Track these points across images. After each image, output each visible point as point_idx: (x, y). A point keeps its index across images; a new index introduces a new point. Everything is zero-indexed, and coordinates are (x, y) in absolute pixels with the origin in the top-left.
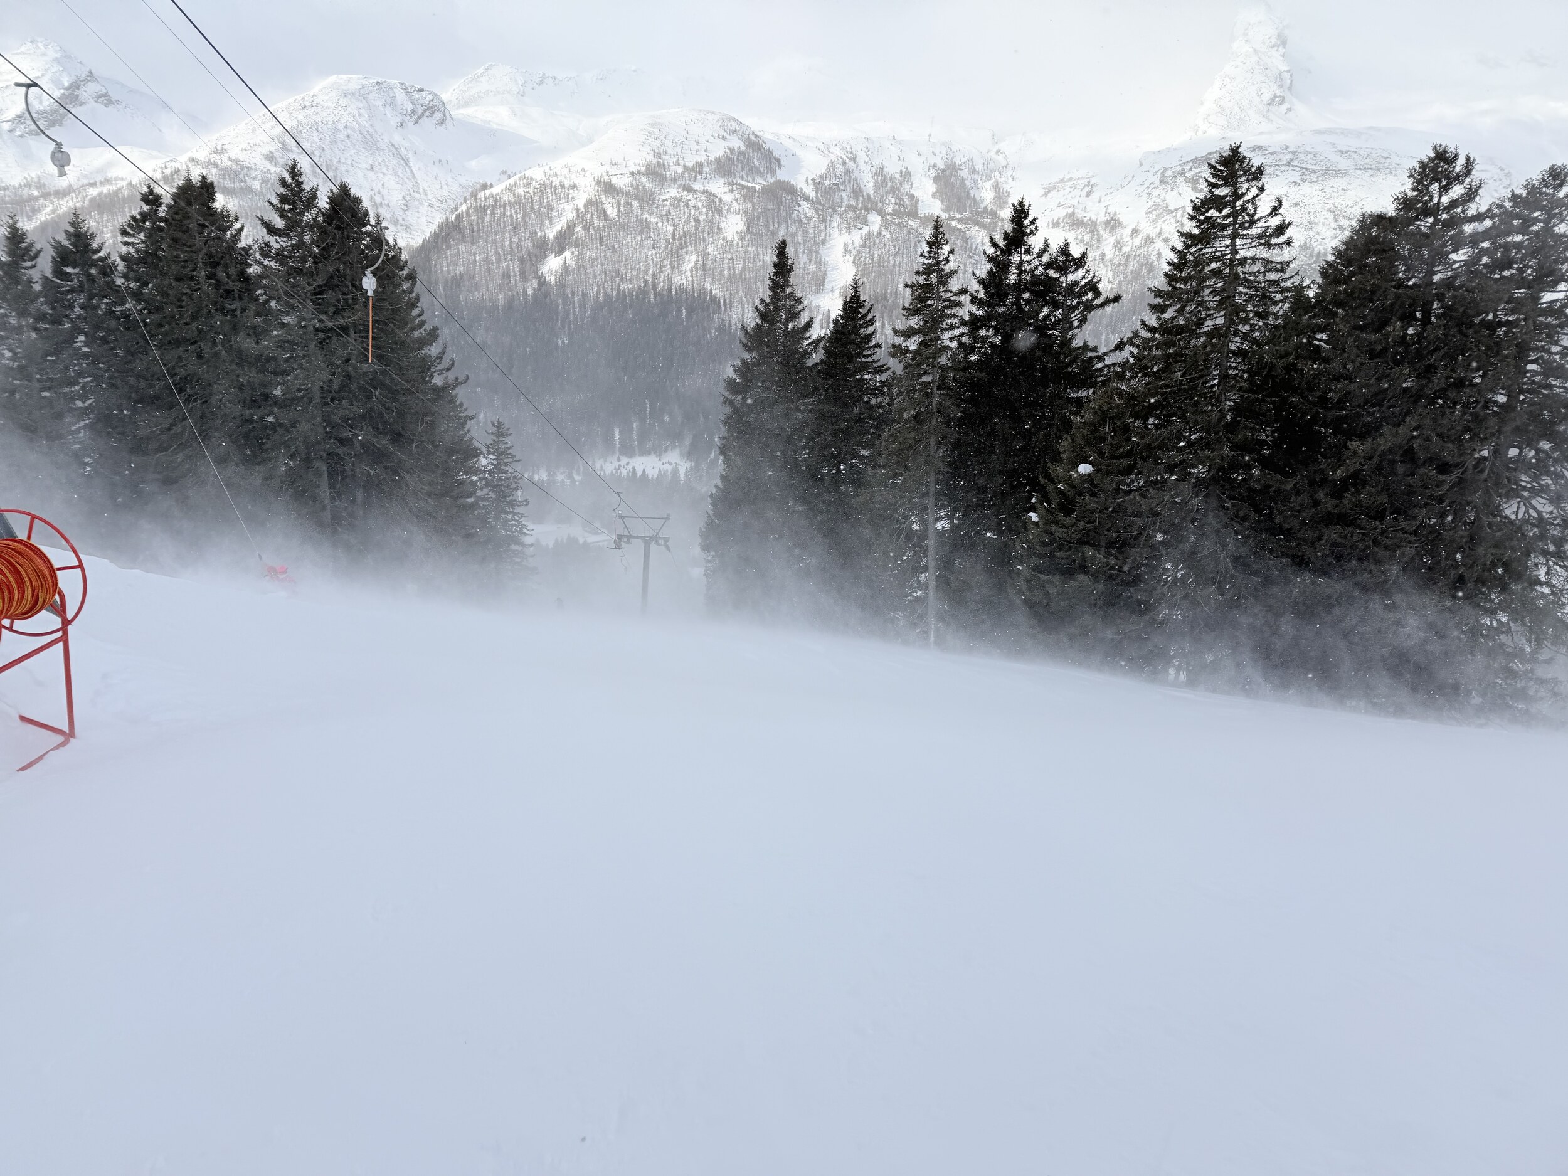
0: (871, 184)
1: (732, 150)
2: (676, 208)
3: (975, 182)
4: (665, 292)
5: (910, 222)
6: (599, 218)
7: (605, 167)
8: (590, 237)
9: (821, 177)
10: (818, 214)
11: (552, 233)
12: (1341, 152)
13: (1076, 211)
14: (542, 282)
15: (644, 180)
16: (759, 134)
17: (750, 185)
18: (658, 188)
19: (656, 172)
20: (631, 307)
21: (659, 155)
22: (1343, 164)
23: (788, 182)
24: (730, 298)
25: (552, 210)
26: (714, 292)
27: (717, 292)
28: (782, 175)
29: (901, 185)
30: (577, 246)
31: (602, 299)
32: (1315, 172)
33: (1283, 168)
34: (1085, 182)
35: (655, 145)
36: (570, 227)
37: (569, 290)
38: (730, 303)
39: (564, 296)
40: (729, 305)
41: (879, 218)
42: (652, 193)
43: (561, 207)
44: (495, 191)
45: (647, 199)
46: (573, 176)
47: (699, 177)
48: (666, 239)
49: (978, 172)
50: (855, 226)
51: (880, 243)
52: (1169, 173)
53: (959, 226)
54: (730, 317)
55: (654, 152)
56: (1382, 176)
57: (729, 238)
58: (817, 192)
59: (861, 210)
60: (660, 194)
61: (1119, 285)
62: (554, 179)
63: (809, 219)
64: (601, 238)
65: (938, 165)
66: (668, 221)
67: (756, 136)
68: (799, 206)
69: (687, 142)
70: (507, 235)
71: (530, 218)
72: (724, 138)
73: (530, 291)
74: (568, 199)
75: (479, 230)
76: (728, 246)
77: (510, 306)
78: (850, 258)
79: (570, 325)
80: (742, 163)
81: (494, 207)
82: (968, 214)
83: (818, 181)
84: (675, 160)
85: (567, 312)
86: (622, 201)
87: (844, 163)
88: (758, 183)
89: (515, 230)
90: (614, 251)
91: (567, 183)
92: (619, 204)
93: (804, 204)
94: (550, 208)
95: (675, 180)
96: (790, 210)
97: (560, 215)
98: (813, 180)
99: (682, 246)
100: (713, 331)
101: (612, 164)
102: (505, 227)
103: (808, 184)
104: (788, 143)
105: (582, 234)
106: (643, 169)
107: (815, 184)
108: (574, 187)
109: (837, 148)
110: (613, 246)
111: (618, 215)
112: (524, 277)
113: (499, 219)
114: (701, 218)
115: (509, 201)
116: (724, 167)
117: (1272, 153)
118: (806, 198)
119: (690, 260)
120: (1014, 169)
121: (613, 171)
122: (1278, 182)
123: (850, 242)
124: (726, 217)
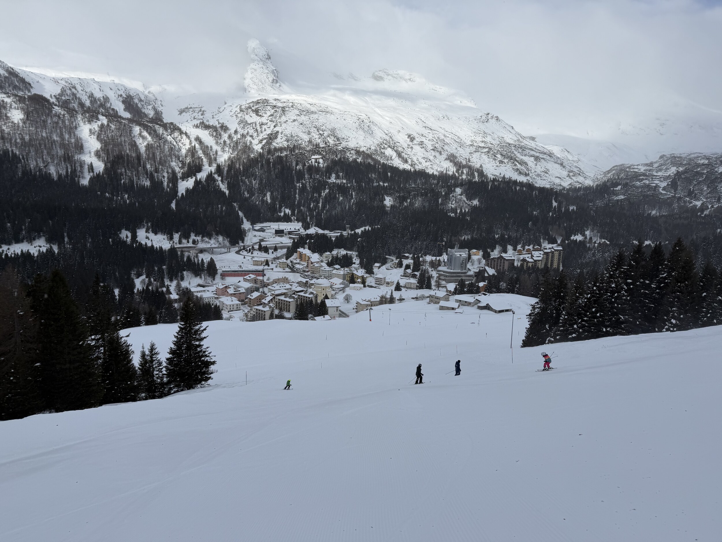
0: (88, 102)
3: (143, 105)
9: (59, 95)
10: (67, 113)
12: (310, 104)
13: (204, 121)
16: (14, 68)
17: (19, 95)
22: (313, 109)
23: (41, 95)
27: (16, 152)
28: (34, 91)
33: (292, 108)
41: (104, 117)
49: (143, 101)
50: (92, 121)
51: (110, 130)
56: (328, 115)
58: (60, 102)
63: (63, 115)
65: (123, 95)
68: (53, 108)
78: (94, 137)
83: (57, 97)
87: (70, 89)
96: (49, 110)
98: (55, 96)
103: (52, 97)
104: (33, 76)
109: (62, 81)
118: (56, 105)
120: (161, 101)
122: (292, 115)
123: (93, 128)
124: (9, 111)
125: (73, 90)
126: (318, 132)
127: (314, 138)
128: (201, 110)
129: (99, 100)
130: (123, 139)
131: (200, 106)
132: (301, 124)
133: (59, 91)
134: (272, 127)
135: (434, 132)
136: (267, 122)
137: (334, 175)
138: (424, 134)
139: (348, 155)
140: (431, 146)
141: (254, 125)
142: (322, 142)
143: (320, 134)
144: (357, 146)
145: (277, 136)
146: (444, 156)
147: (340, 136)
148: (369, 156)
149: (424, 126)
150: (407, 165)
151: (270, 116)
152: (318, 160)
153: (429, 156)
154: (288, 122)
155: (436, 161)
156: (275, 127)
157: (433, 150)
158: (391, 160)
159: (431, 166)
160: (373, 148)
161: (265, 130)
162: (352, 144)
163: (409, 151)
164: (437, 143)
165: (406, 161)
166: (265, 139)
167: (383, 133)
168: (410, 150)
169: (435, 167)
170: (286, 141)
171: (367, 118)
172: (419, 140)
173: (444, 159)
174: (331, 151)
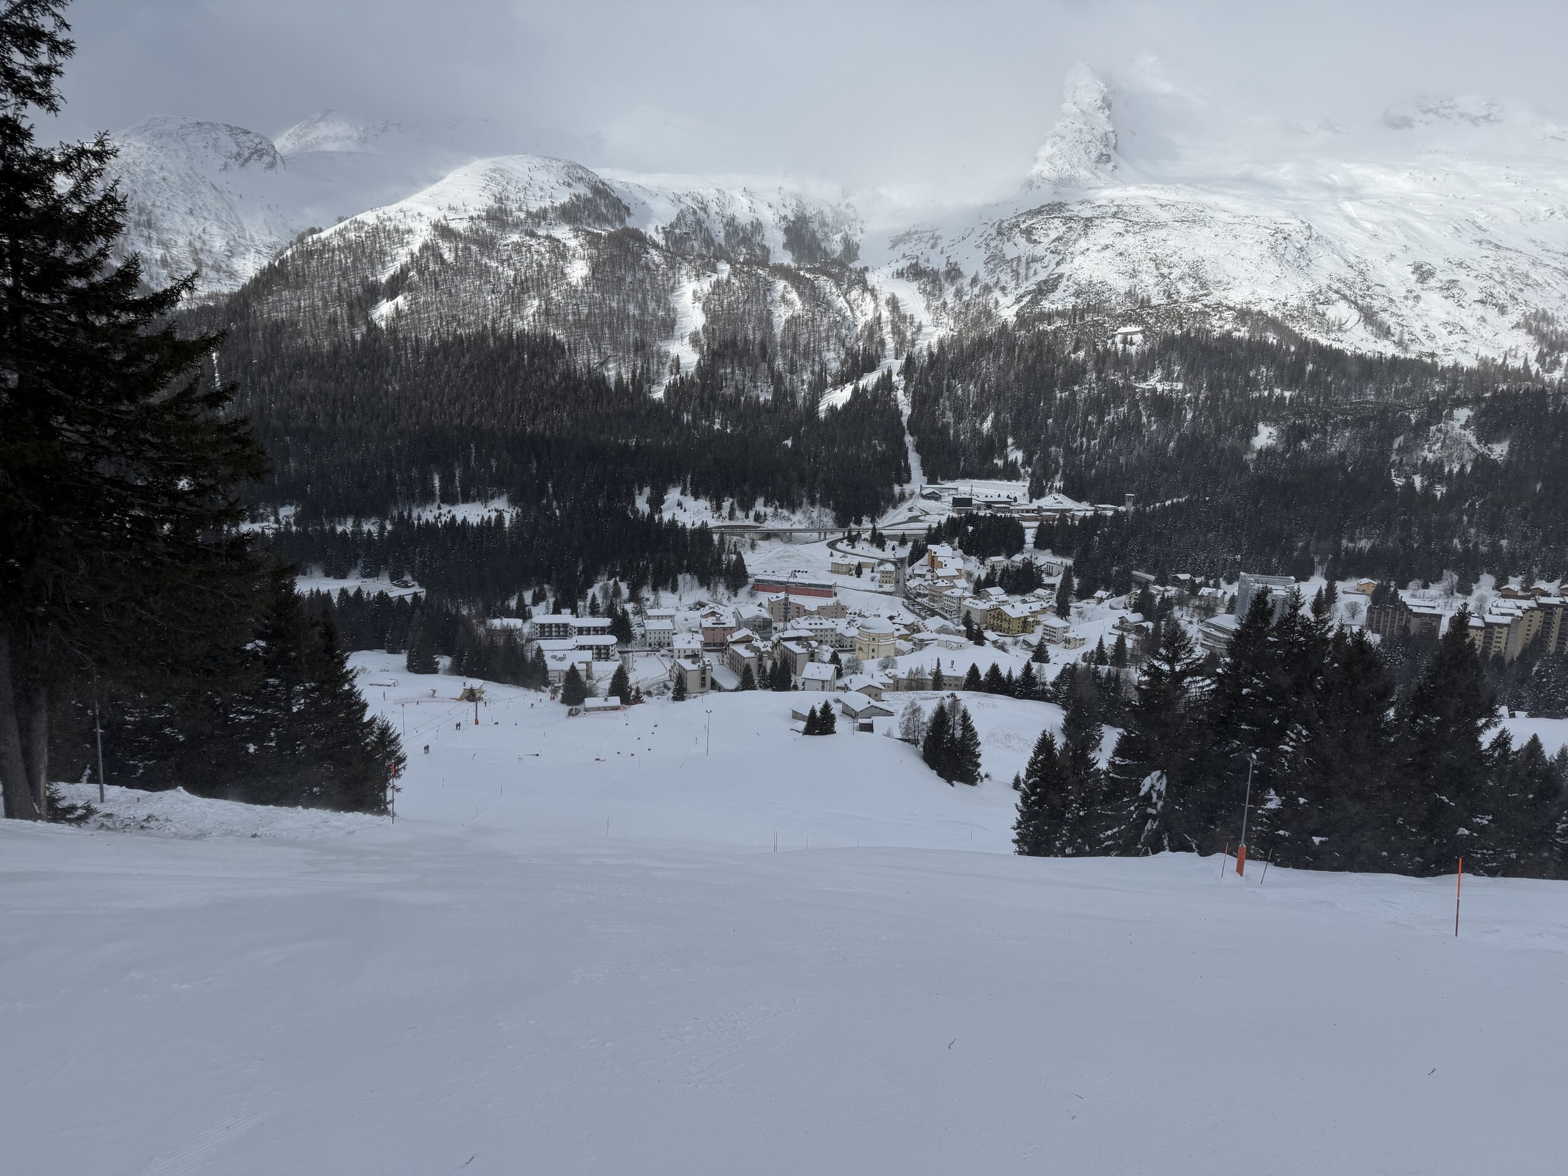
0: (722, 235)
1: (578, 197)
2: (518, 253)
3: (826, 234)
4: (505, 338)
5: (759, 271)
6: (436, 263)
7: (443, 211)
8: (425, 282)
9: (671, 225)
10: (667, 261)
11: (384, 278)
12: (1162, 206)
13: (920, 262)
14: (372, 327)
15: (484, 224)
16: (608, 183)
17: (596, 231)
18: (499, 234)
19: (498, 217)
20: (468, 351)
21: (500, 200)
22: (1164, 216)
23: (637, 230)
24: (575, 344)
25: (384, 254)
26: (558, 337)
27: (560, 335)
28: (631, 223)
29: (752, 235)
30: (410, 290)
31: (437, 344)
32: (1137, 224)
33: (1109, 220)
34: (929, 234)
35: (497, 190)
36: (405, 271)
37: (401, 336)
38: (576, 349)
39: (396, 341)
40: (574, 351)
41: (728, 266)
42: (492, 238)
43: (395, 251)
44: (324, 235)
45: (487, 244)
46: (409, 220)
47: (543, 223)
48: (507, 284)
49: (828, 225)
50: (704, 274)
51: (729, 292)
52: (1005, 225)
53: (808, 276)
54: (575, 362)
55: (496, 197)
56: (1197, 228)
57: (574, 283)
58: (667, 241)
59: (710, 258)
60: (501, 239)
61: (960, 332)
62: (388, 223)
63: (658, 266)
64: (436, 283)
65: (789, 217)
66: (509, 265)
67: (604, 184)
68: (648, 253)
69: (531, 189)
70: (336, 280)
71: (361, 264)
72: (569, 185)
73: (358, 337)
74: (402, 243)
75: (304, 275)
76: (572, 292)
77: (336, 351)
78: (699, 305)
79: (402, 372)
80: (588, 210)
81: (321, 253)
82: (817, 265)
83: (668, 230)
84: (517, 205)
85: (399, 358)
86: (461, 246)
87: (695, 212)
88: (604, 230)
89: (344, 274)
90: (450, 295)
91: (401, 227)
92: (457, 248)
93: (653, 251)
94: (383, 253)
95: (518, 225)
96: (638, 257)
97: (393, 260)
98: (663, 228)
99: (525, 290)
100: (557, 377)
101: (450, 208)
102: (333, 272)
103: (658, 233)
104: (638, 193)
105: (416, 278)
106: (484, 214)
107: (665, 232)
108: (410, 231)
109: (688, 198)
110: (450, 291)
111: (455, 259)
112: (353, 323)
113: (327, 264)
114: (544, 263)
115: (339, 245)
116: (569, 214)
117: (1099, 207)
118: (656, 246)
119: (533, 305)
120: (863, 222)
121: (451, 215)
122: (1104, 233)
123: (699, 289)
124: (570, 263)
125: (701, 214)
126: (1158, 269)
127: (1143, 285)
128: (933, 235)
129: (744, 230)
130: (748, 306)
131: (935, 228)
132: (1121, 254)
133: (673, 219)
134: (1053, 265)
135: (1503, 253)
136: (1045, 253)
137: (1158, 373)
138: (1468, 262)
139: (1214, 323)
140: (1477, 290)
141: (1015, 264)
142: (1162, 293)
143: (1162, 275)
144: (1251, 298)
145: (1056, 286)
146: (1515, 315)
147: (1210, 277)
148: (1274, 324)
149: (1479, 238)
150: (1386, 342)
151: (1054, 241)
152: (1129, 337)
153: (1465, 318)
154: (1090, 251)
155: (1483, 332)
156: (1058, 264)
157: (1482, 302)
158: (1340, 329)
159: (1463, 345)
160: (1294, 302)
161: (1035, 273)
162: (1237, 297)
163: (1406, 308)
164: (1502, 283)
165: (1384, 332)
166: (1029, 293)
167: (1342, 262)
168: (1410, 303)
169: (1475, 347)
170: (1073, 295)
171: (1303, 229)
172: (1445, 278)
173: (1510, 326)
174: (1173, 314)
